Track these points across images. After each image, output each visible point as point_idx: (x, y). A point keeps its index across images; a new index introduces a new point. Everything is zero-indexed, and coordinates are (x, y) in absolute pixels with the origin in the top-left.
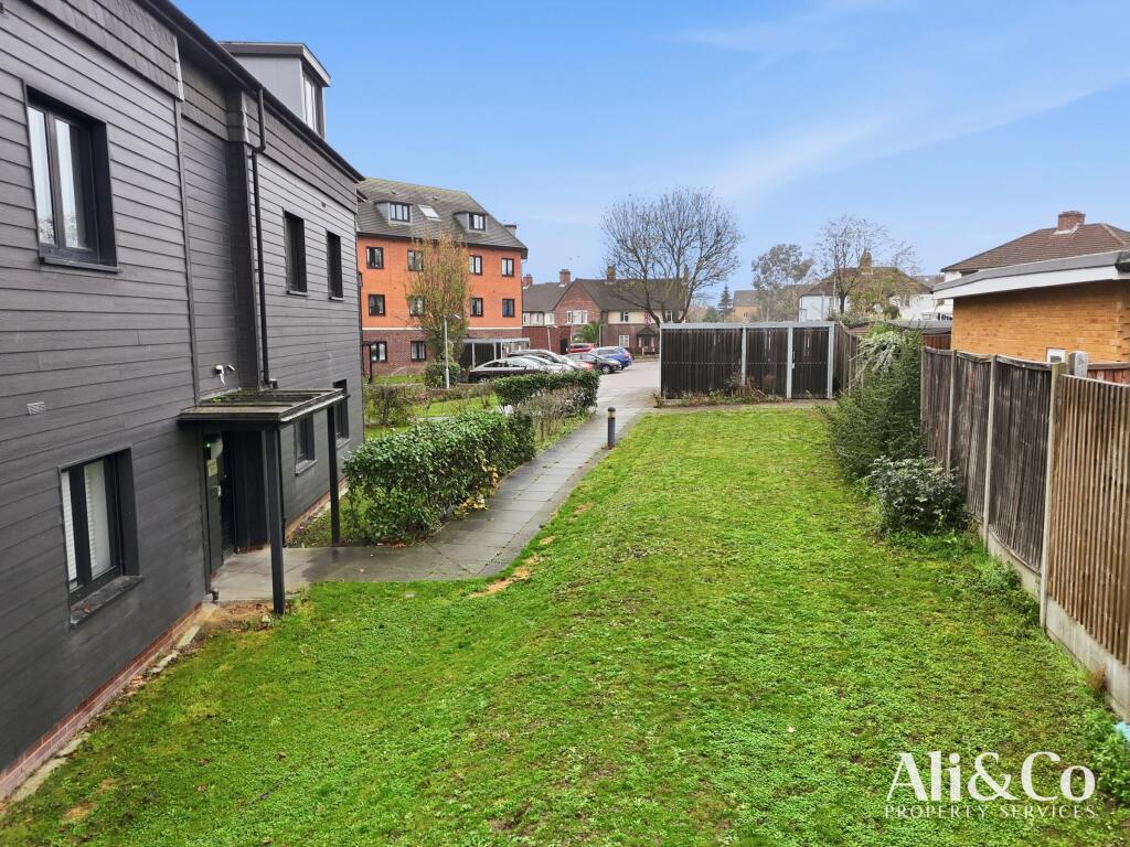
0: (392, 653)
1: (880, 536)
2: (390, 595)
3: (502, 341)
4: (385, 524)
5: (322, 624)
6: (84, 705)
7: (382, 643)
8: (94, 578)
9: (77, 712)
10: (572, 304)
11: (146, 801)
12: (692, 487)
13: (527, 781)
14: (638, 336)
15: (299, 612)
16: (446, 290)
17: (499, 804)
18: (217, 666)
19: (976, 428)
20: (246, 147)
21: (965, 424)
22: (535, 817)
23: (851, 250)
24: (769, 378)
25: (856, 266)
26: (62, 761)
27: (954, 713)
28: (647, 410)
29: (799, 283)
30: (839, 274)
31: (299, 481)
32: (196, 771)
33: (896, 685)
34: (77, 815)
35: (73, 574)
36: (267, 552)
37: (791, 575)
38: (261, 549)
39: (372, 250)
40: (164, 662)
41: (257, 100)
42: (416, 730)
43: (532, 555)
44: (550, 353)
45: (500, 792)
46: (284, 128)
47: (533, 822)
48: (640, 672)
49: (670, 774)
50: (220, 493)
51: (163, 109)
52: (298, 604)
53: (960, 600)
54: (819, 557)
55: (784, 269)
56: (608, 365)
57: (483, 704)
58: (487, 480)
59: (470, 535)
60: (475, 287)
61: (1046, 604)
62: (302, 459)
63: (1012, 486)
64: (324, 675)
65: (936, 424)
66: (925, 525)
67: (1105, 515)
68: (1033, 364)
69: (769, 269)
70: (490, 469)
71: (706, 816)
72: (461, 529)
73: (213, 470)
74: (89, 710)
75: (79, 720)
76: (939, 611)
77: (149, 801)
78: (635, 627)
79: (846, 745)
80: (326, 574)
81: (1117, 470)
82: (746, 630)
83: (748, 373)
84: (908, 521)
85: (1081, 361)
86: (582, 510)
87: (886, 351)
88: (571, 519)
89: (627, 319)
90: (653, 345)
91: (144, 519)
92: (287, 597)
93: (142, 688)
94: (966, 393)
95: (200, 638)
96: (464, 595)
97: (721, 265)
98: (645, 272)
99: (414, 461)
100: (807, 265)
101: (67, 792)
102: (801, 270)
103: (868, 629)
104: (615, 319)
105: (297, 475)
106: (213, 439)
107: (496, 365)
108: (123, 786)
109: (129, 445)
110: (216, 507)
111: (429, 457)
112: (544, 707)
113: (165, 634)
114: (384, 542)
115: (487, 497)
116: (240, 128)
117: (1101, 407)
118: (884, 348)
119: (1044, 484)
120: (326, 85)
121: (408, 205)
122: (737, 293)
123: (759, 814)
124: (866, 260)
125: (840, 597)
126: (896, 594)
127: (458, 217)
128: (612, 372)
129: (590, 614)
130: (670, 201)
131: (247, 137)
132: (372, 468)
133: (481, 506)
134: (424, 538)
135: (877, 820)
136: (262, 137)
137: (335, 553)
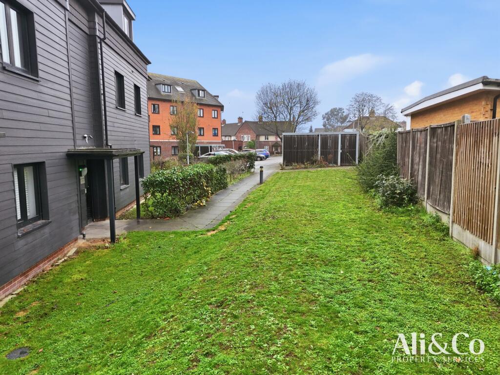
0: (164, 256)
1: (380, 210)
2: (163, 236)
3: (213, 145)
4: (161, 209)
5: (132, 247)
6: (24, 274)
7: (160, 253)
8: (29, 218)
9: (21, 276)
10: (244, 132)
11: (53, 309)
12: (298, 195)
13: (226, 291)
14: (273, 146)
15: (122, 242)
16: (187, 122)
17: (213, 299)
18: (85, 262)
19: (421, 161)
20: (97, 38)
21: (417, 160)
22: (230, 303)
23: (366, 108)
24: (331, 156)
25: (368, 115)
26: (15, 296)
27: (413, 265)
28: (277, 171)
29: (343, 125)
30: (361, 119)
31: (122, 193)
32: (76, 298)
33: (388, 257)
34: (21, 314)
35: (19, 217)
36: (108, 222)
37: (341, 223)
38: (104, 220)
39: (154, 105)
40: (61, 261)
41: (102, 17)
42: (175, 280)
43: (227, 222)
44: (234, 150)
45: (214, 295)
46: (114, 33)
47: (228, 305)
48: (275, 255)
49: (289, 287)
50: (86, 192)
51: (60, 12)
52: (122, 239)
53: (415, 229)
54: (353, 217)
55: (336, 119)
56: (259, 157)
57: (205, 268)
58: (206, 194)
59: (200, 215)
60: (201, 123)
61: (452, 226)
62: (123, 184)
63: (437, 180)
64: (133, 265)
65: (404, 164)
66: (399, 203)
67: (478, 179)
68: (446, 124)
69: (330, 118)
70: (208, 189)
71: (305, 300)
72: (195, 213)
73: (83, 181)
74: (27, 277)
75: (22, 280)
76: (405, 233)
77: (55, 308)
78: (273, 240)
79: (366, 276)
80: (134, 229)
81: (483, 158)
82: (321, 240)
83: (321, 154)
84: (392, 202)
85: (467, 119)
86: (249, 205)
87: (382, 137)
88: (244, 209)
89: (268, 139)
90: (279, 150)
91: (51, 195)
92: (116, 237)
93: (51, 270)
94: (417, 146)
95: (77, 252)
96: (196, 236)
97: (309, 115)
98: (276, 117)
99: (174, 180)
100: (346, 117)
101: (17, 306)
102: (344, 119)
103: (375, 239)
104: (262, 139)
105: (121, 190)
106: (83, 167)
107: (210, 154)
108: (42, 304)
109: (44, 160)
110: (84, 198)
111: (181, 179)
112: (233, 268)
113: (62, 249)
114: (160, 218)
115: (207, 201)
116: (95, 29)
117: (476, 132)
118: (381, 136)
119: (451, 175)
120: (134, 20)
121: (170, 86)
122: (316, 129)
123: (328, 299)
124: (372, 112)
125: (363, 229)
126: (387, 228)
127: (193, 91)
128: (261, 160)
129: (253, 237)
130: (286, 86)
131: (98, 33)
132: (155, 184)
133: (204, 204)
134: (178, 216)
135: (380, 300)
136: (104, 34)
137: (138, 222)
